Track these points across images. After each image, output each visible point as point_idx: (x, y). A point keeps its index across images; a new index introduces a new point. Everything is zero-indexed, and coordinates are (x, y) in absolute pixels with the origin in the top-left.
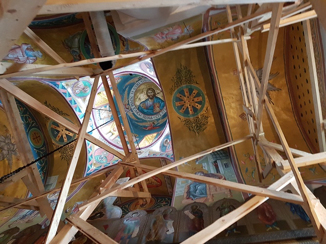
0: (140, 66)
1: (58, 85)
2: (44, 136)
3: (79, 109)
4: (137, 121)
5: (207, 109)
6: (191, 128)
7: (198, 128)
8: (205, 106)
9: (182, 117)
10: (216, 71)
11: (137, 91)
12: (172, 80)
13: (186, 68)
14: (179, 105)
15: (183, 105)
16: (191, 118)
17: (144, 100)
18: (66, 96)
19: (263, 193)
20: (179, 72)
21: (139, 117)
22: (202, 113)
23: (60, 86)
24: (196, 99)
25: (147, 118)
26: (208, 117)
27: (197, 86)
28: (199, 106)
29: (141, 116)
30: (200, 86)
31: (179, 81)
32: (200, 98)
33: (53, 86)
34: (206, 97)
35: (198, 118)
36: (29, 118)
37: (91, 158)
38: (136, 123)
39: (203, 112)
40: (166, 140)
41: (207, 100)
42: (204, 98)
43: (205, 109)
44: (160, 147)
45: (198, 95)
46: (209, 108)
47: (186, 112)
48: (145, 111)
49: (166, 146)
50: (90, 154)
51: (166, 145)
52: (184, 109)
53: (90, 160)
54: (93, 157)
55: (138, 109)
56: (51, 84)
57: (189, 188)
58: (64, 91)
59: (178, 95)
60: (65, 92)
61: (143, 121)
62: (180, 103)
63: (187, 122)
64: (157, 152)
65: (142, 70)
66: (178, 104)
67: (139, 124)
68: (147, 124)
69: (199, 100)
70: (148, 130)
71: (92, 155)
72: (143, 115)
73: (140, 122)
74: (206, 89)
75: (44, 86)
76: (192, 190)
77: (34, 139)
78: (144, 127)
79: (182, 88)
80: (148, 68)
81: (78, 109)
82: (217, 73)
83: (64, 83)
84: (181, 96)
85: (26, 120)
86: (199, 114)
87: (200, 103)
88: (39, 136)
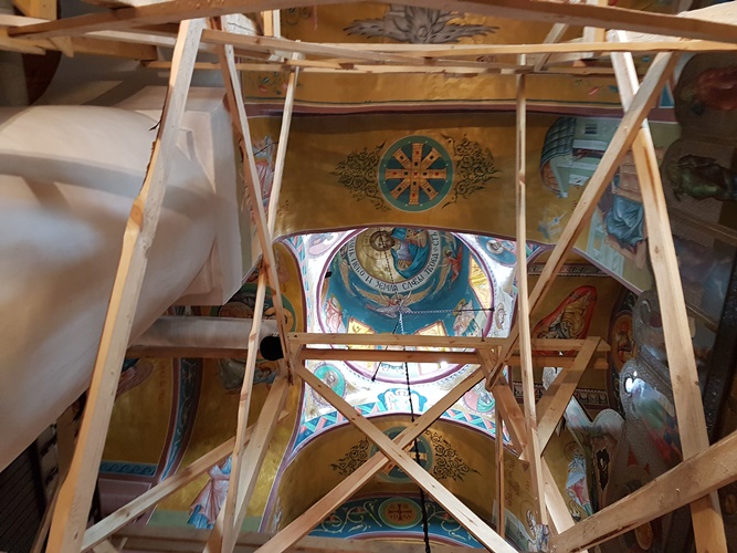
0: (314, 256)
1: (306, 430)
2: (401, 495)
3: (367, 405)
4: (433, 290)
5: (446, 138)
6: (478, 185)
7: (483, 169)
8: (437, 139)
9: (446, 198)
10: (366, 102)
11: (368, 270)
12: (358, 200)
13: (342, 165)
14: (417, 197)
15: (420, 188)
16: (455, 177)
17: (391, 260)
18: (332, 423)
19: (629, 131)
20: (346, 181)
21: (424, 282)
22: (452, 150)
23: (310, 427)
24: (417, 158)
25: (433, 265)
26: (465, 140)
27: (386, 149)
28: (434, 153)
29: (424, 276)
30: (390, 141)
31: (365, 185)
32: (417, 147)
33: (305, 441)
34: (417, 133)
35: (459, 162)
36: (355, 510)
37: (478, 421)
38: (435, 292)
39: (450, 148)
40: (488, 247)
41: (423, 133)
42: (419, 139)
43: (443, 143)
44: (502, 263)
45: (408, 150)
46: (444, 132)
47: (438, 186)
48: (416, 264)
49: (505, 250)
50: (469, 418)
51: (500, 250)
52: (429, 190)
53: (482, 424)
54: (478, 414)
55: (407, 278)
56: (300, 445)
57: (612, 236)
58: (321, 422)
59: (395, 194)
60: (324, 422)
61: (436, 275)
62: (414, 195)
63: (461, 189)
64: (512, 275)
65: (322, 254)
66: (414, 200)
67: (439, 287)
68: (446, 271)
69: (420, 151)
70: (459, 271)
71: (472, 416)
72: (423, 273)
73: (436, 283)
74: (400, 129)
75: (300, 460)
76: (619, 232)
77: (401, 518)
78: (449, 277)
79: (381, 182)
80: (321, 241)
81: (366, 409)
82: (370, 102)
83: (306, 418)
84: (400, 189)
85: (358, 518)
86: (452, 158)
87: (426, 150)
88: (399, 506)
